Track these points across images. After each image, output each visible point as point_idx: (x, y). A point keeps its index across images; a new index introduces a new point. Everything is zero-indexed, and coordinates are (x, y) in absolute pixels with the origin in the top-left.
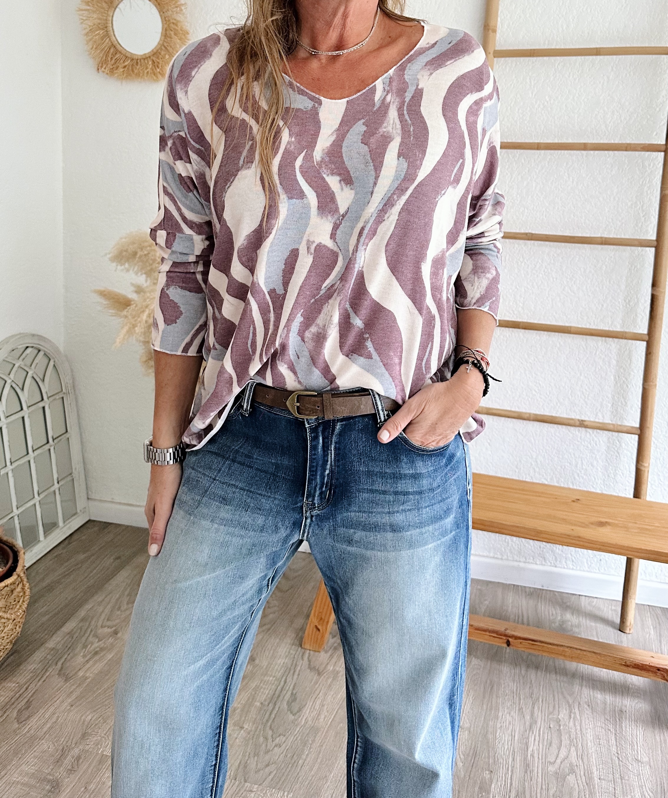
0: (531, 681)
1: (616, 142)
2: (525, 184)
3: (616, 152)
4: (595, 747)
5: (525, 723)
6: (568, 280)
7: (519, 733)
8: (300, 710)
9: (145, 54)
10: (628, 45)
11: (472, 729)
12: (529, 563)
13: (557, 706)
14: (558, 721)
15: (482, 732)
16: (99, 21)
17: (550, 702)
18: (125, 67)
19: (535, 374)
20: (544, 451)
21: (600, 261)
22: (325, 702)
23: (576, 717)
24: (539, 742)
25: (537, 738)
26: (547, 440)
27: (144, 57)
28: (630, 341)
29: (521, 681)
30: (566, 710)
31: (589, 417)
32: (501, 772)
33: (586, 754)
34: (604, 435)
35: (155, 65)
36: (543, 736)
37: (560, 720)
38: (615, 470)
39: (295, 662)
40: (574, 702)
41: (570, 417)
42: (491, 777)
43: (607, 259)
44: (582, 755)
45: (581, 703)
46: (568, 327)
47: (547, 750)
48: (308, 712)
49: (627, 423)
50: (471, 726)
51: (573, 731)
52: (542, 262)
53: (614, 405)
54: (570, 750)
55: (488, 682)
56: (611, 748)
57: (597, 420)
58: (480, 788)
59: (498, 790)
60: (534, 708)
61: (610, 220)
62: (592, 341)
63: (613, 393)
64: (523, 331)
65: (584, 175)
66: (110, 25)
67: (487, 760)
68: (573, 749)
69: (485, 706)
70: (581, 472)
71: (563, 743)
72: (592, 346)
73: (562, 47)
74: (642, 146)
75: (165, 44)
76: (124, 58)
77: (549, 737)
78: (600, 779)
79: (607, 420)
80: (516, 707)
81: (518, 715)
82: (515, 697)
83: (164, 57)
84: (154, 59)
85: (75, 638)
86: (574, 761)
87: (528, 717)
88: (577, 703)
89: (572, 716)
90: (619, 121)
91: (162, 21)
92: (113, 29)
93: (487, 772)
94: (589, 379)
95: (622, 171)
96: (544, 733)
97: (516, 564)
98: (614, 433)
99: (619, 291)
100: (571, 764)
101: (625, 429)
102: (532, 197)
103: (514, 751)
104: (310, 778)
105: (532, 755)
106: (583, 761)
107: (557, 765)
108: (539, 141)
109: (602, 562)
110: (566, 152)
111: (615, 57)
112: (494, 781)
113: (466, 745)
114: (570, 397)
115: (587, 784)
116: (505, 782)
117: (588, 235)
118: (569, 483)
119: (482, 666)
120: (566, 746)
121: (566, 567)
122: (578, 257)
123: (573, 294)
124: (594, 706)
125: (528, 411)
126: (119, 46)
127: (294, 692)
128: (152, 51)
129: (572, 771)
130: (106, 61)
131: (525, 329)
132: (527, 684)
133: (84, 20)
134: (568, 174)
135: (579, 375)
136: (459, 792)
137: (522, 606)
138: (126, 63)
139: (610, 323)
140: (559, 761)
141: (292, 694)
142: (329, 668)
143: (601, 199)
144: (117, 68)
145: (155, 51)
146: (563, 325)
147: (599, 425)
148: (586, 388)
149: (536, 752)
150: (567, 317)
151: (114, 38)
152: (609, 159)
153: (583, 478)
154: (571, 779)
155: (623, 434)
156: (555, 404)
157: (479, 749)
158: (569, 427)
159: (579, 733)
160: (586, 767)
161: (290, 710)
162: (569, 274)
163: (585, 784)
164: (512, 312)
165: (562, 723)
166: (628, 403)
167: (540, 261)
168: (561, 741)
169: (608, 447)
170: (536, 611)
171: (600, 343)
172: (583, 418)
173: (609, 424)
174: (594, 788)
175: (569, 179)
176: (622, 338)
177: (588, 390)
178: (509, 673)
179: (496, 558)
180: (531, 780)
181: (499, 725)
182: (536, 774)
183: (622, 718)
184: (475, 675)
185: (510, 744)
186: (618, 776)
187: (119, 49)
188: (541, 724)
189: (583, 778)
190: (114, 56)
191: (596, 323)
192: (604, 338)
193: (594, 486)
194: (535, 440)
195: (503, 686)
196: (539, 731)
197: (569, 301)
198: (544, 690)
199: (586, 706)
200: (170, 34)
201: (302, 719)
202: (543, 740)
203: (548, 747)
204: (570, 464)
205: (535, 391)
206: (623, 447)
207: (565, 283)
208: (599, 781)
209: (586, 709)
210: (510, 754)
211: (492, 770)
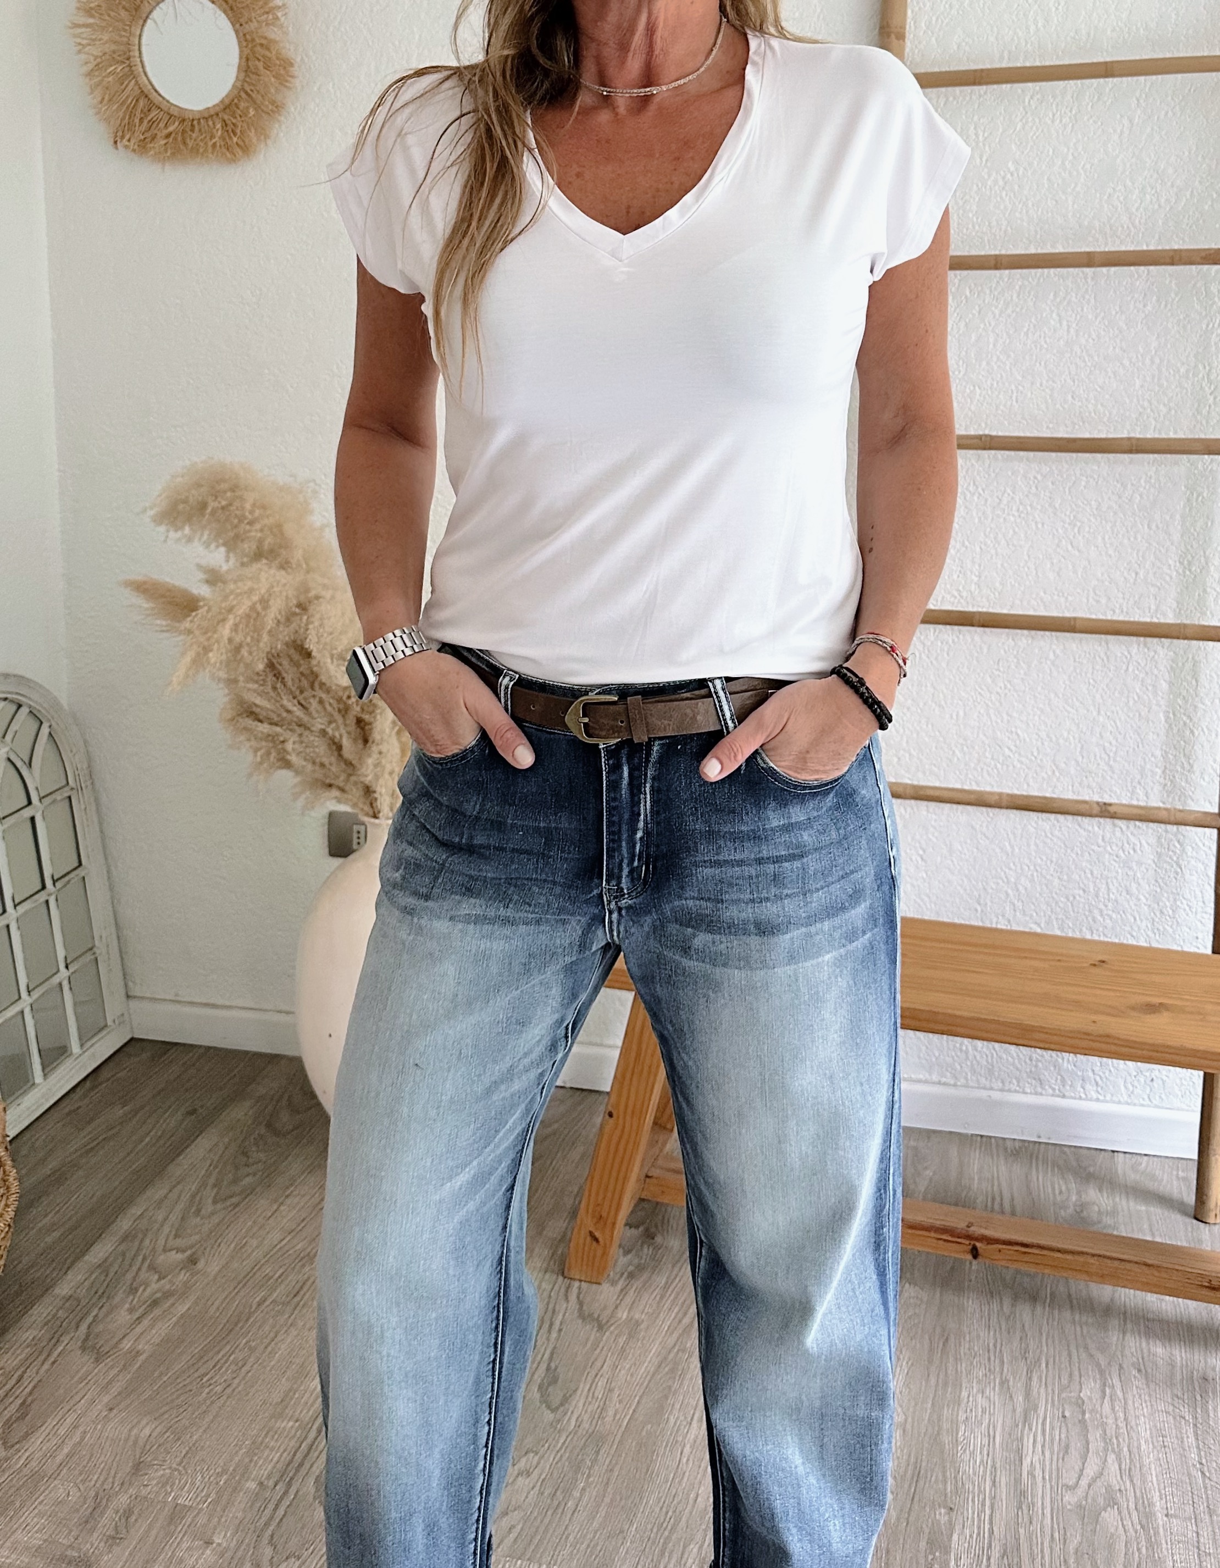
0: (1023, 1326)
1: (1152, 248)
2: (973, 338)
3: (1152, 268)
4: (1156, 1452)
5: (1014, 1410)
6: (1066, 526)
7: (1004, 1429)
8: (565, 1400)
9: (208, 108)
10: (1168, 55)
11: (909, 1427)
12: (1009, 1091)
13: (1076, 1373)
14: (1079, 1404)
15: (930, 1430)
16: (113, 47)
17: (1063, 1366)
18: (168, 136)
19: (1008, 714)
20: (1032, 868)
21: (1129, 486)
22: (613, 1384)
23: (1116, 1394)
24: (1043, 1446)
25: (1039, 1438)
26: (1037, 845)
27: (206, 115)
28: (1194, 642)
29: (1003, 1327)
30: (1095, 1381)
31: (1118, 796)
32: (971, 1511)
33: (1138, 1466)
34: (1150, 831)
35: (229, 129)
36: (1051, 1434)
37: (1083, 1402)
38: (1175, 900)
39: (551, 1306)
40: (1109, 1364)
41: (1080, 798)
42: (950, 1521)
43: (1142, 481)
44: (1130, 1469)
45: (1125, 1366)
46: (1069, 619)
47: (1061, 1461)
48: (581, 1404)
49: (1193, 806)
50: (906, 1420)
51: (1110, 1421)
52: (1014, 493)
53: (1168, 772)
54: (1106, 1460)
55: (938, 1330)
56: (1187, 1454)
57: (1135, 803)
58: (930, 1543)
59: (966, 1545)
60: (1030, 1379)
61: (1146, 404)
62: (1119, 646)
63: (1164, 747)
64: (980, 630)
65: (1090, 317)
66: (137, 54)
67: (941, 1485)
68: (1111, 1458)
69: (933, 1380)
70: (1106, 906)
71: (1092, 1447)
72: (1119, 655)
73: (1038, 64)
74: (1203, 254)
75: (248, 88)
76: (166, 118)
77: (1063, 1436)
78: (1167, 1515)
79: (1155, 802)
80: (995, 1380)
81: (999, 1394)
82: (992, 1358)
83: (245, 114)
84: (226, 117)
85: (111, 1274)
86: (1115, 1482)
87: (1021, 1398)
88: (1117, 1367)
89: (1108, 1391)
90: (1156, 206)
91: (239, 42)
92: (142, 62)
93: (943, 1511)
94: (1115, 722)
95: (1166, 306)
96: (1052, 1428)
97: (984, 1094)
98: (1169, 827)
99: (1168, 543)
100: (1109, 1488)
101: (1192, 818)
102: (988, 363)
103: (994, 1466)
104: (590, 1536)
105: (1031, 1474)
106: (1132, 1481)
107: (1080, 1492)
108: (997, 253)
109: (1155, 1084)
110: (1052, 270)
111: (1142, 78)
112: (958, 1528)
113: (898, 1458)
114: (1080, 759)
115: (1142, 1527)
116: (979, 1528)
117: (1103, 436)
118: (1084, 929)
119: (925, 1299)
120: (1097, 1453)
121: (1083, 1096)
122: (1084, 478)
123: (1077, 553)
124: (1149, 1371)
125: (996, 789)
126: (155, 94)
127: (553, 1365)
128: (222, 101)
129: (1111, 1501)
130: (130, 127)
131: (983, 626)
132: (1015, 1333)
133: (84, 46)
134: (1059, 315)
135: (1095, 713)
136: (888, 1552)
137: (998, 1177)
138: (171, 129)
139: (1153, 607)
140: (1084, 1483)
141: (548, 1369)
142: (619, 1315)
143: (1126, 362)
144: (154, 138)
145: (227, 102)
146: (1061, 615)
147: (1140, 812)
148: (1111, 738)
149: (1038, 1466)
150: (1067, 598)
151: (145, 78)
152: (1138, 283)
153: (1111, 918)
154: (1110, 1517)
155: (1188, 828)
156: (1050, 773)
157: (924, 1464)
158: (1079, 818)
159: (1122, 1425)
160: (1138, 1494)
161: (545, 1399)
162: (1068, 513)
163: (1139, 1527)
164: (956, 594)
165: (1087, 1407)
166: (1195, 767)
167: (1009, 491)
168: (1088, 1443)
169: (1159, 855)
170: (1028, 1187)
171: (1134, 650)
172: (1107, 799)
173: (1159, 808)
174: (1156, 1533)
175: (1061, 325)
176: (1178, 638)
177: (1114, 742)
178: (978, 1311)
179: (945, 1084)
180: (1031, 1523)
181: (962, 1417)
182: (1040, 1511)
183: (1207, 1392)
184: (910, 1317)
185: (985, 1453)
186: (1202, 1508)
187: (155, 102)
188: (1046, 1410)
189: (1135, 1514)
190: (146, 116)
191: (1125, 610)
192: (1142, 639)
193: (1134, 934)
194: (1012, 847)
195: (967, 1338)
196: (1044, 1424)
197: (1070, 567)
198: (1050, 1341)
199: (1134, 1372)
200: (257, 68)
201: (569, 1419)
202: (1053, 1444)
203: (1061, 1455)
204: (1084, 891)
205: (1009, 748)
206: (1189, 854)
207: (1060, 531)
208: (1165, 1519)
209: (1135, 1377)
210: (988, 1473)
211: (952, 1506)
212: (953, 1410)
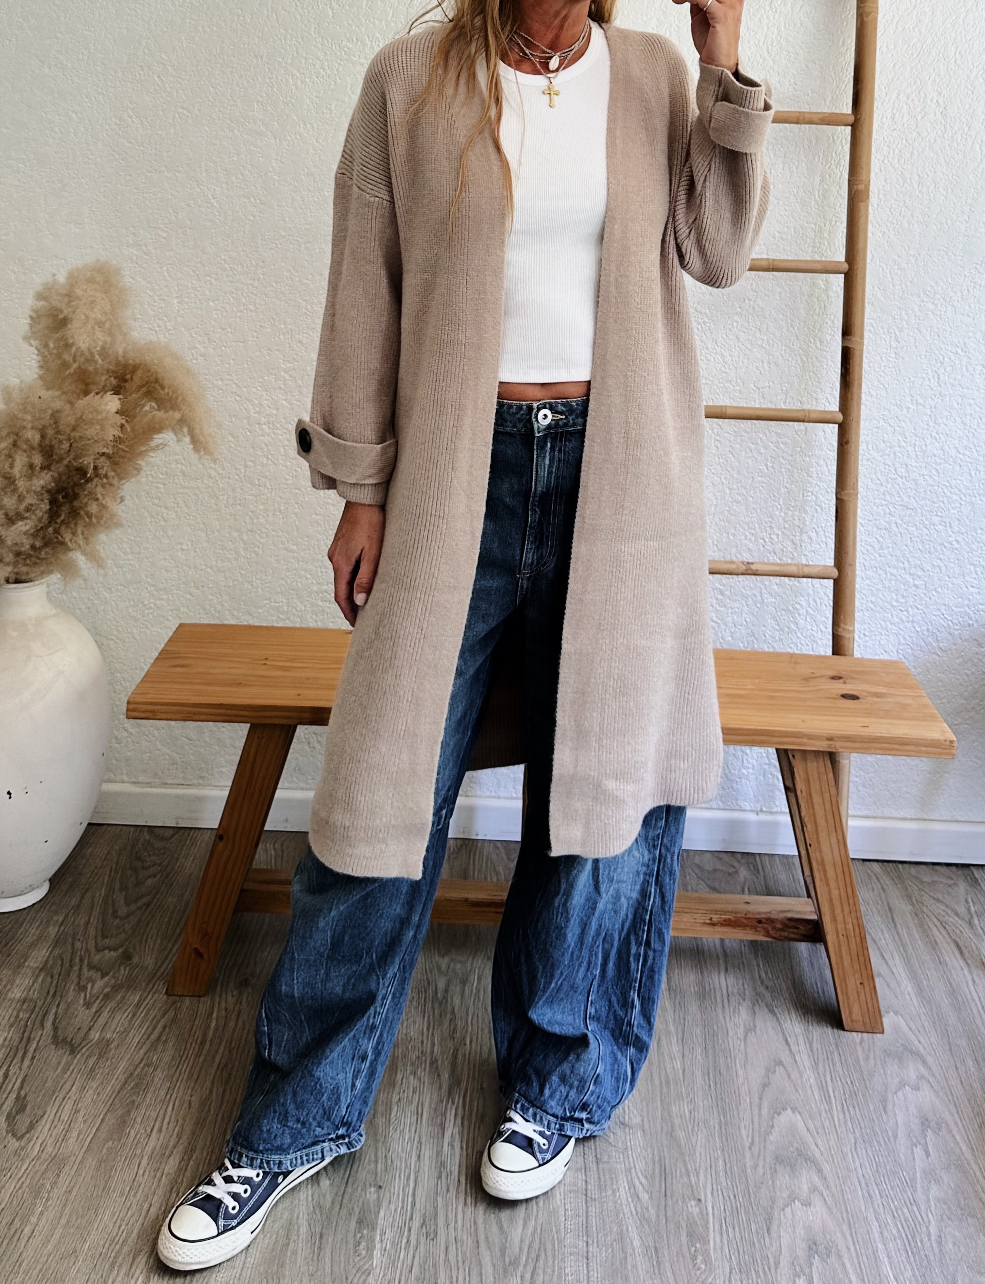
5: (440, 1088)
7: (430, 1107)
24: (463, 1118)
29: (436, 1012)
32: (397, 1185)
36: (471, 1106)
42: (378, 1197)
47: (478, 1129)
48: (46, 1129)
58: (359, 1222)
59: (391, 1220)
60: (456, 1058)
67: (372, 1165)
77: (481, 1106)
80: (426, 1061)
81: (430, 1073)
82: (425, 1042)
87: (447, 1076)
93: (372, 1190)
96: (471, 1100)
103: (420, 1142)
105: (454, 1143)
112: (385, 1204)
116: (403, 1201)
132: (445, 1016)
149: (459, 1136)
178: (416, 999)
180: (450, 1189)
181: (395, 1098)
185: (414, 1129)
188: (467, 1085)
196: (465, 1098)
202: (471, 1114)
203: (479, 1124)
210: (415, 1147)
211: (381, 1184)
212: (388, 1093)
